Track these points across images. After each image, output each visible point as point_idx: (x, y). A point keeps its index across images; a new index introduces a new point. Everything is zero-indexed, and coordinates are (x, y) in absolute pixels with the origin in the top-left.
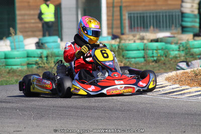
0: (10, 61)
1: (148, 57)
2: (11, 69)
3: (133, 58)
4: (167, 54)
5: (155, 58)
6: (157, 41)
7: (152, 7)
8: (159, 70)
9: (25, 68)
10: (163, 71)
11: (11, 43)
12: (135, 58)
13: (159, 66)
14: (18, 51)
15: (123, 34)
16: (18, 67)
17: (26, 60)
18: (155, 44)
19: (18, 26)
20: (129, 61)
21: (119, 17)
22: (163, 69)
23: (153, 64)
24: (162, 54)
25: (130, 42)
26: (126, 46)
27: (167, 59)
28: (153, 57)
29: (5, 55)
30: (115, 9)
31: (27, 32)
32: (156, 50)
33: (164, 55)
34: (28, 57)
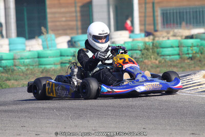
0: (43, 60)
1: (183, 54)
2: (45, 68)
3: (168, 55)
4: (202, 51)
5: (191, 55)
6: (192, 37)
7: (185, 3)
8: (194, 67)
9: (58, 67)
10: (199, 68)
11: (43, 42)
12: (170, 55)
13: (194, 63)
14: (51, 50)
15: (156, 31)
16: (52, 66)
17: (59, 59)
18: (190, 41)
19: (49, 24)
20: (163, 59)
21: (152, 14)
22: (199, 66)
23: (189, 61)
24: (198, 51)
25: (164, 39)
26: (160, 44)
27: (202, 56)
28: (188, 54)
29: (38, 54)
30: (147, 6)
31: (58, 30)
32: (191, 47)
33: (200, 52)
34: (61, 56)
